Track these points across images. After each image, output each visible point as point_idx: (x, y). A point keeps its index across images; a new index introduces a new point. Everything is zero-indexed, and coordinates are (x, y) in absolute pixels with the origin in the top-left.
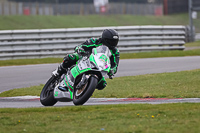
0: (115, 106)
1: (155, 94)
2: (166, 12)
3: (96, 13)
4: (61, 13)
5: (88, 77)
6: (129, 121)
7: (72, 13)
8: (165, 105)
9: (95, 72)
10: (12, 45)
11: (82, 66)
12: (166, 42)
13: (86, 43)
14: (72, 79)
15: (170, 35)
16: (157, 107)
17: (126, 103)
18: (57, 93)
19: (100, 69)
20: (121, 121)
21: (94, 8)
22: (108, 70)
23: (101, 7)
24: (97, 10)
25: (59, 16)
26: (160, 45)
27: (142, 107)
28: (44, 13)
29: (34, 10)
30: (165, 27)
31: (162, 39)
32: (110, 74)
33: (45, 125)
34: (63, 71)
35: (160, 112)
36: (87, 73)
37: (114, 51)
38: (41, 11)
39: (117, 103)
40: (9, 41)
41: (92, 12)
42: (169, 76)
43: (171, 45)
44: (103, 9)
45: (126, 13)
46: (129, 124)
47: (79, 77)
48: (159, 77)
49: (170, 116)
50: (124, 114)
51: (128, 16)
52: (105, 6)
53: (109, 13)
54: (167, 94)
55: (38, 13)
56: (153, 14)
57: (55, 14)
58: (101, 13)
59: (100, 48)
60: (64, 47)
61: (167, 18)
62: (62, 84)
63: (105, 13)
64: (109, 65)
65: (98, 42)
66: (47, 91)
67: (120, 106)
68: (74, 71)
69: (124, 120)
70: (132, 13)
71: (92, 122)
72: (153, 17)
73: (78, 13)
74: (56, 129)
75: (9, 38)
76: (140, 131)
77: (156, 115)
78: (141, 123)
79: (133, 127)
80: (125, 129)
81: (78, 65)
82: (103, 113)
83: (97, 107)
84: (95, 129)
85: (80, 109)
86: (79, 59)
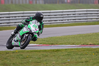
1: (95, 43)
3: (65, 3)
4: (48, 3)
5: (27, 35)
6: (81, 56)
14: (20, 36)
18: (13, 43)
19: (33, 32)
20: (77, 57)
22: (37, 32)
25: (47, 5)
27: (88, 50)
28: (39, 3)
31: (98, 16)
32: (38, 34)
33: (40, 58)
34: (16, 32)
35: (97, 52)
36: (27, 33)
37: (41, 23)
40: (22, 17)
41: (63, 2)
45: (80, 3)
47: (23, 35)
48: (96, 34)
50: (79, 53)
51: (81, 4)
53: (72, 3)
55: (36, 3)
56: (94, 3)
57: (45, 3)
58: (68, 3)
59: (34, 21)
60: (49, 19)
62: (16, 39)
63: (69, 3)
64: (38, 30)
65: (33, 19)
66: (10, 42)
68: (21, 32)
69: (79, 56)
71: (63, 57)
72: (93, 5)
73: (56, 3)
74: (46, 61)
75: (22, 15)
76: (87, 62)
77: (95, 53)
78: (88, 57)
79: (84, 60)
80: (80, 60)
81: (23, 30)
82: (69, 53)
83: (66, 50)
84: (65, 60)
85: (58, 51)
86: (24, 26)
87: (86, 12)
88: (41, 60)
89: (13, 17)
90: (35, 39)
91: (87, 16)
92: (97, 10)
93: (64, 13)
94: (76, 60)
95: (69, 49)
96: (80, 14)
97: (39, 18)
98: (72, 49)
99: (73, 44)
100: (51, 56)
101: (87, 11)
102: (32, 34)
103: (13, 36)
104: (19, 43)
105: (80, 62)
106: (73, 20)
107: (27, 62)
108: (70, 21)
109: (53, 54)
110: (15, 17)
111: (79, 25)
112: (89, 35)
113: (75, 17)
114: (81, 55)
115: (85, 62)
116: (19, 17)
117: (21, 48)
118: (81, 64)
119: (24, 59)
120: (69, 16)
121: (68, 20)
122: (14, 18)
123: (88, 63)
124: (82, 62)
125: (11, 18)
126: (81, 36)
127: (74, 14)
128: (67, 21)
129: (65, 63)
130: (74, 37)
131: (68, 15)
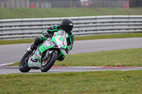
0: (96, 72)
1: (124, 63)
2: (131, 6)
4: (57, 7)
5: (51, 52)
6: (106, 83)
7: (65, 7)
8: (131, 71)
9: (55, 49)
10: (22, 29)
11: (47, 45)
12: (131, 27)
13: (50, 28)
14: (40, 53)
15: (135, 22)
16: (126, 72)
17: (104, 70)
18: (30, 63)
19: (59, 47)
20: (100, 83)
21: (80, 3)
22: (65, 47)
23: (85, 2)
24: (83, 4)
26: (127, 29)
27: (115, 73)
29: (38, 4)
30: (131, 16)
31: (129, 25)
32: (66, 50)
33: (46, 85)
34: (34, 48)
35: (128, 76)
36: (50, 49)
37: (70, 34)
38: (42, 5)
39: (98, 70)
40: (20, 26)
41: (79, 5)
42: (134, 51)
43: (135, 29)
44: (87, 4)
45: (103, 6)
46: (106, 85)
47: (45, 52)
48: (127, 51)
49: (135, 79)
50: (102, 78)
51: (104, 9)
52: (88, 2)
53: (91, 6)
54: (132, 63)
55: (40, 6)
56: (122, 7)
57: (53, 7)
58: (85, 6)
59: (60, 32)
61: (132, 10)
62: (33, 57)
64: (66, 44)
67: (99, 72)
68: (42, 48)
69: (102, 82)
70: (107, 6)
72: (122, 9)
73: (69, 7)
74: (54, 89)
75: (20, 24)
76: (114, 90)
77: (125, 78)
78: (114, 84)
79: (109, 87)
80: (103, 88)
81: (44, 44)
82: (87, 77)
83: (83, 73)
84: (82, 88)
85: (71, 74)
86: (46, 40)
87: (111, 20)
88: (48, 87)
89: (6, 27)
90: (61, 58)
91: (113, 25)
92: (127, 16)
93: (80, 22)
94: (98, 88)
95: (87, 73)
96: (103, 23)
97: (67, 27)
98: (93, 73)
99: (93, 65)
100: (63, 83)
101: (113, 18)
102: (59, 50)
103: (29, 53)
104: (38, 64)
105: (104, 91)
106: (94, 30)
107: (28, 91)
108: (88, 32)
109: (65, 79)
110: (10, 27)
111: (101, 38)
112: (116, 53)
113: (96, 26)
114: (105, 80)
115: (111, 91)
116: (15, 26)
117: (43, 71)
118: (105, 93)
119: (23, 87)
120: (88, 25)
121: (86, 31)
122: (8, 28)
123: (114, 92)
124: (107, 91)
125: (4, 28)
126: (104, 53)
127: (94, 23)
128: (84, 32)
129: (82, 92)
130: (95, 55)
131: (86, 23)
